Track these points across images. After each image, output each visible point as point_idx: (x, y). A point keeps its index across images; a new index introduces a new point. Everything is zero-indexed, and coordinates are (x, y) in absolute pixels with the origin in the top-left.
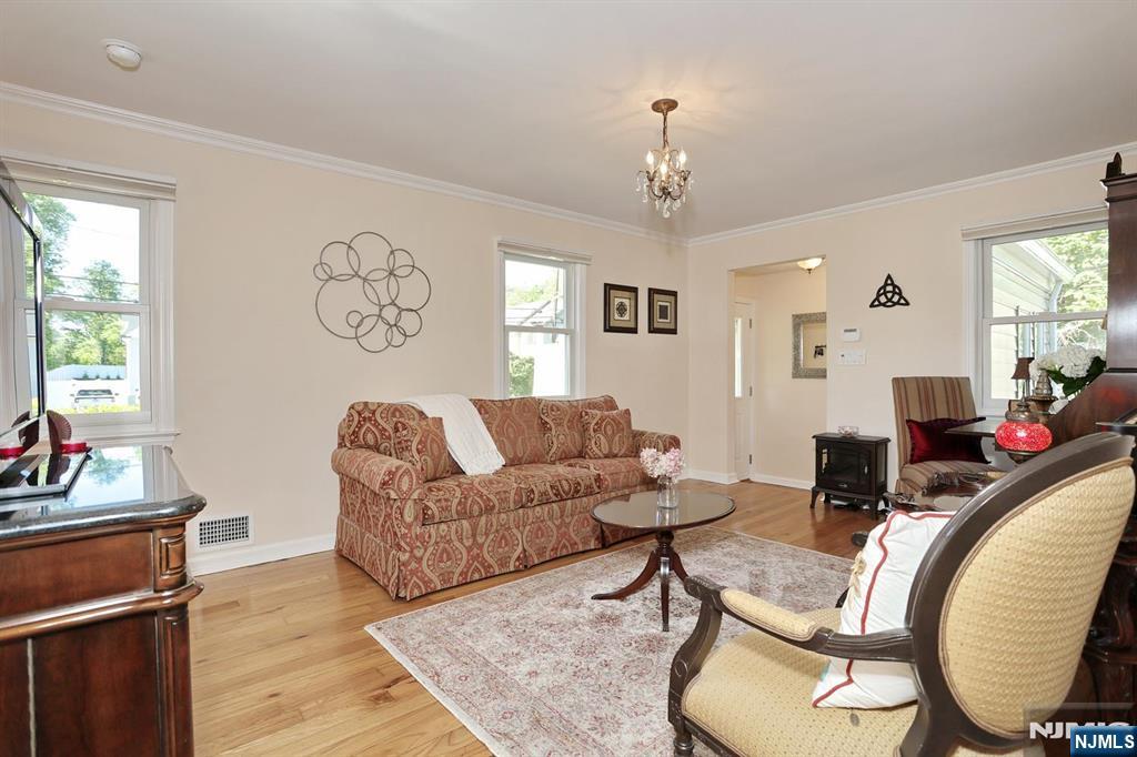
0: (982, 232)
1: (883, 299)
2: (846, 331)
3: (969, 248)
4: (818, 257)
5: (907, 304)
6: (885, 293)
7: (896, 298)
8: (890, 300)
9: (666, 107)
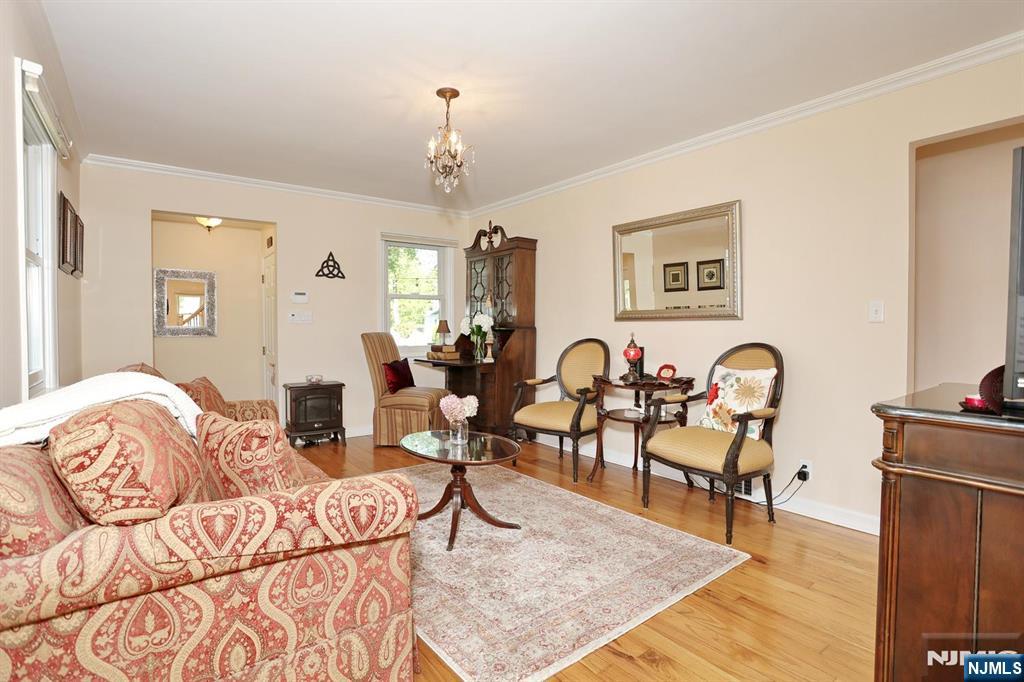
0: (388, 236)
1: (326, 271)
2: (296, 294)
3: (380, 245)
4: (220, 218)
5: (343, 277)
6: (328, 266)
7: (336, 272)
8: (331, 273)
9: (448, 95)
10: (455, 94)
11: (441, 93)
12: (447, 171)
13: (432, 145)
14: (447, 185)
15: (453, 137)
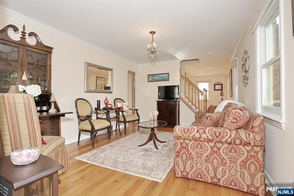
9: (153, 33)
10: (154, 33)
11: (151, 33)
12: (152, 53)
13: (149, 46)
14: (153, 56)
15: (154, 44)
